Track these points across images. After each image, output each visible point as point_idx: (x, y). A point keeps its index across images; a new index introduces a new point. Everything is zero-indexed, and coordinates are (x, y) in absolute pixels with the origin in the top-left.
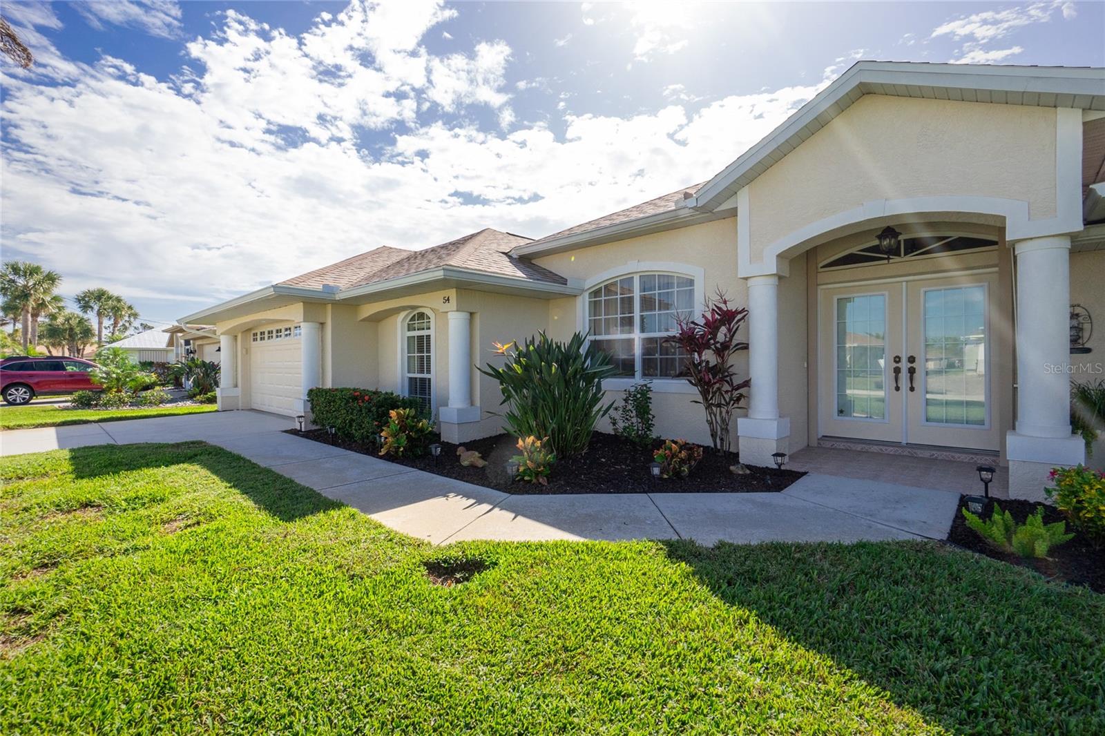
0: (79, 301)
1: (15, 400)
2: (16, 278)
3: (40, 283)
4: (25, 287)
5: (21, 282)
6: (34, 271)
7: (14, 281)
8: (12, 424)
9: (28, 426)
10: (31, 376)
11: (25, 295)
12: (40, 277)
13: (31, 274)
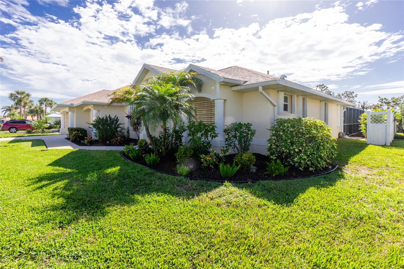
0: (39, 102)
1: (12, 132)
2: (18, 95)
3: (25, 97)
4: (20, 98)
5: (19, 96)
6: (23, 93)
7: (17, 96)
8: (6, 136)
9: (9, 137)
10: (17, 125)
11: (20, 101)
12: (25, 95)
13: (22, 94)
